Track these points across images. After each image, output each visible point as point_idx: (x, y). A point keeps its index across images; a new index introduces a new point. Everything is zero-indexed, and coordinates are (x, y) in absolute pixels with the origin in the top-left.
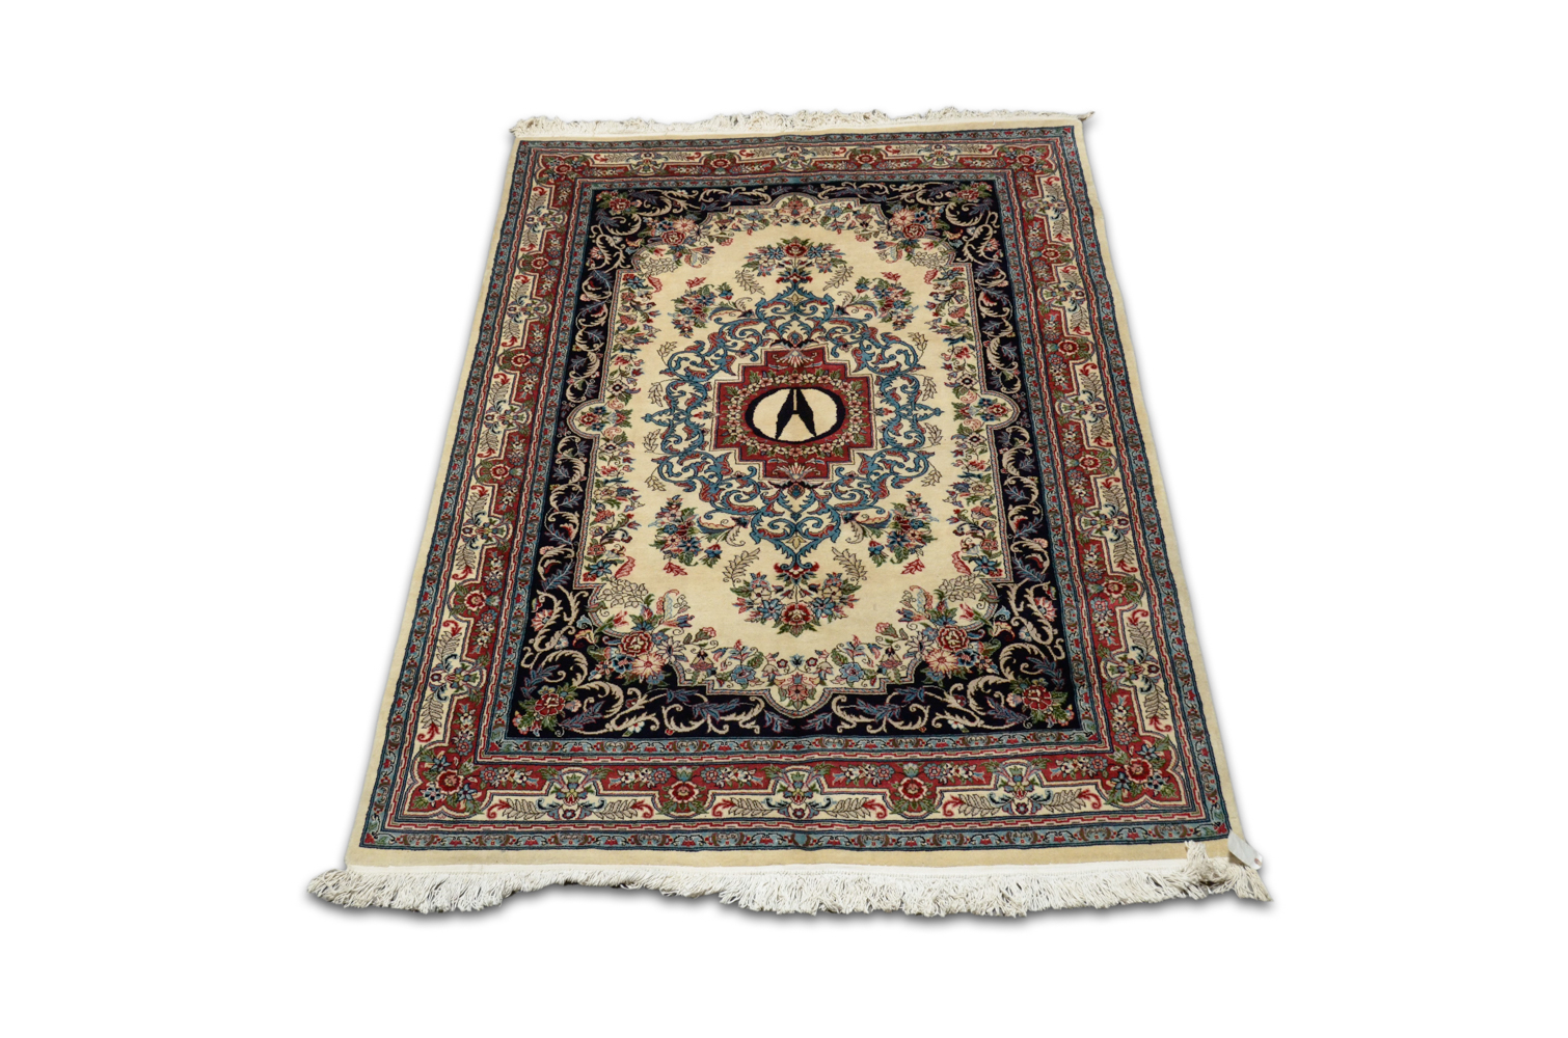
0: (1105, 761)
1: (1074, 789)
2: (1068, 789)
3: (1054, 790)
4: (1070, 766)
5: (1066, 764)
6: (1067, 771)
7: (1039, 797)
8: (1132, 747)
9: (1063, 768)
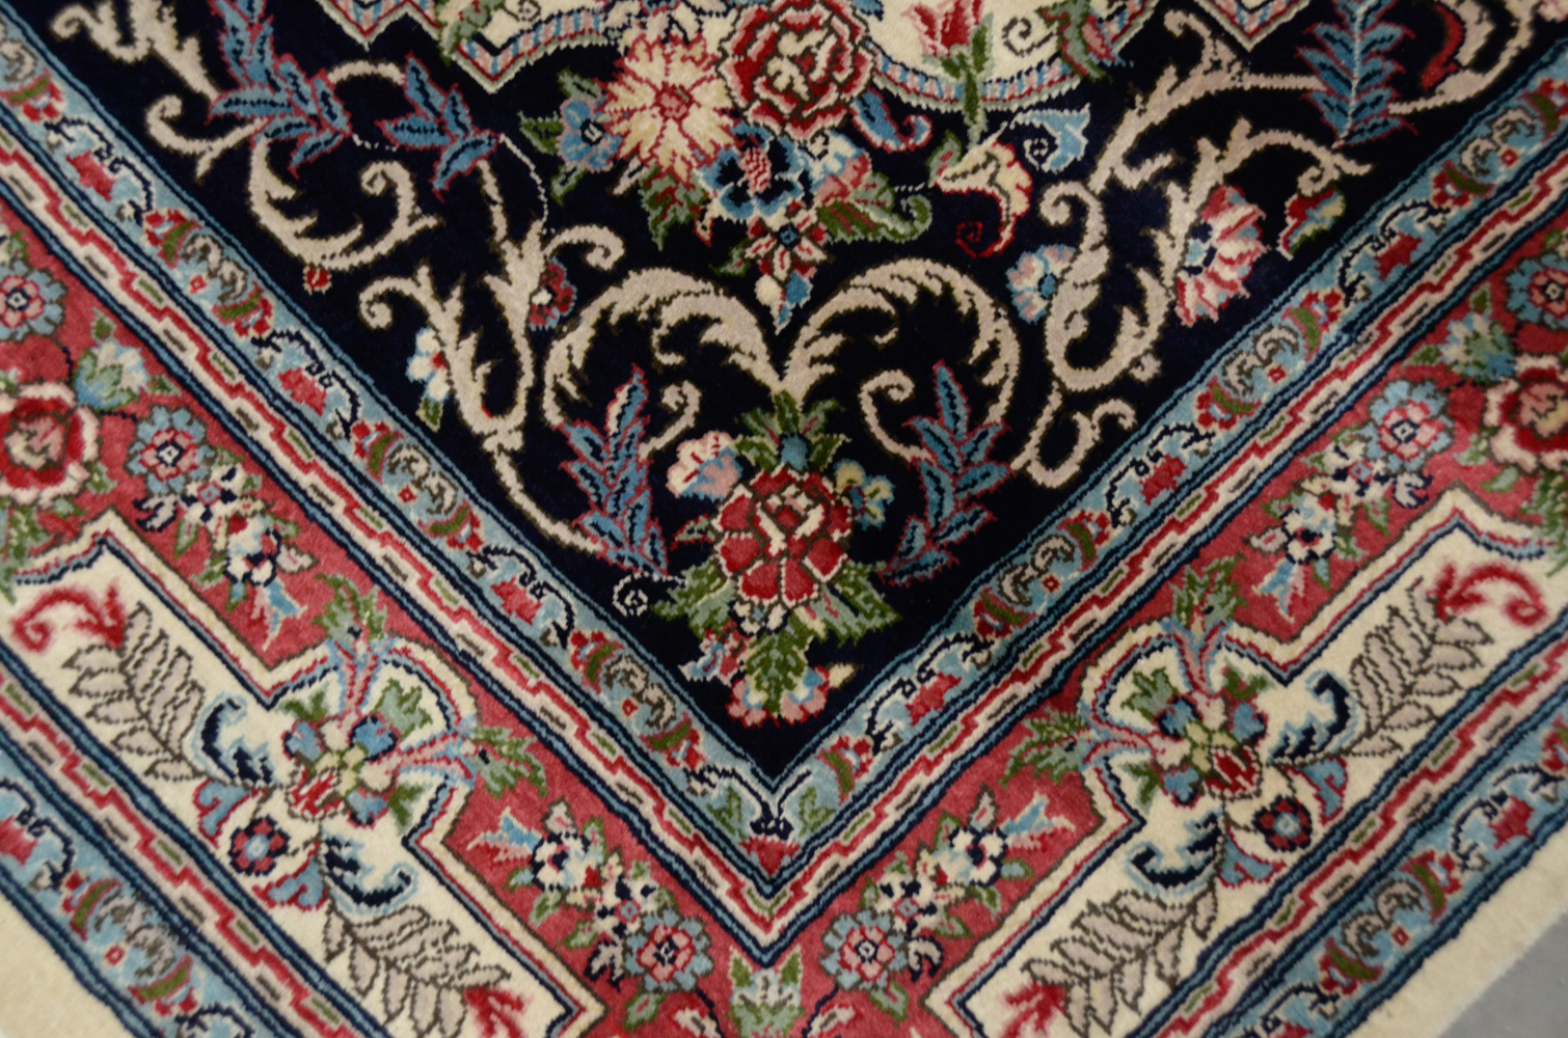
0: (702, 964)
1: (491, 954)
2: (470, 931)
3: (427, 893)
4: (575, 871)
5: (574, 845)
6: (548, 875)
7: (353, 866)
8: (844, 1015)
9: (548, 850)
